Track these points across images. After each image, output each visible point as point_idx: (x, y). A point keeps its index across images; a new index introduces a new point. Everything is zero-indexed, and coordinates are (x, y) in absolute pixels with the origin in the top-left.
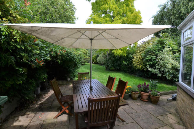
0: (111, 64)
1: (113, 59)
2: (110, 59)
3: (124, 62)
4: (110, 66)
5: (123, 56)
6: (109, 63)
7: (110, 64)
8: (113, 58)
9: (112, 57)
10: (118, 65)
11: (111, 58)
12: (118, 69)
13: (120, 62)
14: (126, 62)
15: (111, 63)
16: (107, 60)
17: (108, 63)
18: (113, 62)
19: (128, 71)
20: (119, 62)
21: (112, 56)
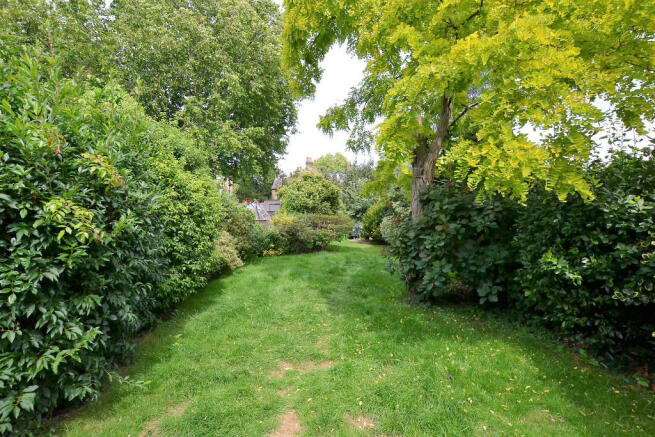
0: (437, 264)
1: (453, 226)
2: (429, 227)
3: (554, 262)
4: (427, 276)
5: (562, 197)
6: (425, 258)
7: (429, 265)
8: (453, 219)
9: (442, 217)
10: (493, 273)
11: (436, 222)
12: (494, 299)
13: (505, 253)
14: (574, 263)
15: (437, 258)
16: (412, 234)
17: (417, 258)
18: (450, 253)
19: (589, 331)
20: (496, 254)
21: (441, 210)
